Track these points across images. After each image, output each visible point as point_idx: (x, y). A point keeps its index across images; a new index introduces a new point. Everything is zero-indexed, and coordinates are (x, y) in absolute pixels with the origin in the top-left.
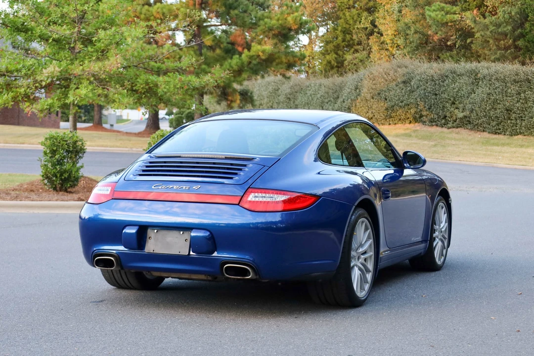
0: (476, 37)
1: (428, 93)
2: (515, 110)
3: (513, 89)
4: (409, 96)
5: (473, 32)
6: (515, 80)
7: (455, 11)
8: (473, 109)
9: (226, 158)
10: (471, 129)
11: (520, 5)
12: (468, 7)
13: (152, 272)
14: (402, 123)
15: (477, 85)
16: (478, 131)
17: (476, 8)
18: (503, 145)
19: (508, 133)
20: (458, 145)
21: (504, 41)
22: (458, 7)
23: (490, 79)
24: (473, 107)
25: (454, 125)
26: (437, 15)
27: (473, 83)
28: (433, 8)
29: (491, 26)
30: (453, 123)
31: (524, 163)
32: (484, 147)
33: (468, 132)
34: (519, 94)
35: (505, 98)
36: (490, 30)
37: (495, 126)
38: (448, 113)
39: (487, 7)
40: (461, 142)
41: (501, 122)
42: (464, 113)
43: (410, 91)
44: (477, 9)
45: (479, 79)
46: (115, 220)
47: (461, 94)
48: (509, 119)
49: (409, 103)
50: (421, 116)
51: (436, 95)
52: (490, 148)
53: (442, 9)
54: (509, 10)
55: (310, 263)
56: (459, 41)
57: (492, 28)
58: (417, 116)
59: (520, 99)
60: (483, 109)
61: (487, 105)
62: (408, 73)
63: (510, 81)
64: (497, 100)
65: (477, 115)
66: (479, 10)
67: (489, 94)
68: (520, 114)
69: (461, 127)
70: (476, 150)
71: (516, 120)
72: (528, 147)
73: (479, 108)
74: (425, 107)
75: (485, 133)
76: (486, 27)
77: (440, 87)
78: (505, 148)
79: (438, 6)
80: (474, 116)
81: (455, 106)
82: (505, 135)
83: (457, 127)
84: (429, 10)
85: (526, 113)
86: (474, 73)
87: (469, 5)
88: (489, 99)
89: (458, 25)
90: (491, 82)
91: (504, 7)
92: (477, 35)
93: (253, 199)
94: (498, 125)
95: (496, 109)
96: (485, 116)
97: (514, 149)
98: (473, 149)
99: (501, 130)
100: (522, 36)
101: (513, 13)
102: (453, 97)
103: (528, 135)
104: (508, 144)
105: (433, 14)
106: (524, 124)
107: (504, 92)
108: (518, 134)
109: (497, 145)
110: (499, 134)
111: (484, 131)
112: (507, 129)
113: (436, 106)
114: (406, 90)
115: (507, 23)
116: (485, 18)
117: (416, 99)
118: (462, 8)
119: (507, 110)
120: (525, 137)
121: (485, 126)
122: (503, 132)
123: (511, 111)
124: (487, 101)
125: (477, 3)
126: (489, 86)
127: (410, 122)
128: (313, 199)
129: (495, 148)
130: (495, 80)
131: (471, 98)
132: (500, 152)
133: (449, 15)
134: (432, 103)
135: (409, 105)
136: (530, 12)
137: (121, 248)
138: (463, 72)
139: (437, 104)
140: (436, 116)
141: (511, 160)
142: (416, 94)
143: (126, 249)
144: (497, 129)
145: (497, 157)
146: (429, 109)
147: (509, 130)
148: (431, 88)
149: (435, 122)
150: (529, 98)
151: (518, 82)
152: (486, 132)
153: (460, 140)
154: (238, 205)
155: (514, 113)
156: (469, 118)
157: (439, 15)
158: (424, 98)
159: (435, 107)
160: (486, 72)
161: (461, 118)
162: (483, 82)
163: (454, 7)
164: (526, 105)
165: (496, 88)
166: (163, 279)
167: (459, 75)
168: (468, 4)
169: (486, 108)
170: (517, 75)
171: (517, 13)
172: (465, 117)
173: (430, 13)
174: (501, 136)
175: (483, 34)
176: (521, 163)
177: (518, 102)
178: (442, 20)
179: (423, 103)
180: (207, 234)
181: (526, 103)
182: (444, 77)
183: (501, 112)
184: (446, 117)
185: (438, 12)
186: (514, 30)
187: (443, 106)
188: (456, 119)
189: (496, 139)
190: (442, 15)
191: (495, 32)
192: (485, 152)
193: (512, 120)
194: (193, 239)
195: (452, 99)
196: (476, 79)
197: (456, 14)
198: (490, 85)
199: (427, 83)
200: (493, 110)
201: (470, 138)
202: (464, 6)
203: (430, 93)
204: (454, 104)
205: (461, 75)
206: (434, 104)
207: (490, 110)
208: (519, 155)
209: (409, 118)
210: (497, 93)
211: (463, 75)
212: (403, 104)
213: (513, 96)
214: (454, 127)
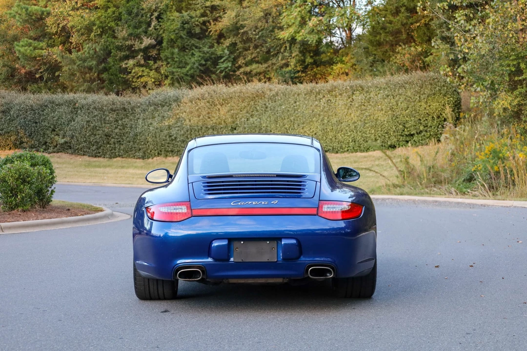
0: (63, 70)
1: (28, 121)
2: (113, 135)
3: (111, 117)
4: (8, 124)
5: (61, 67)
6: (112, 109)
7: (42, 47)
8: (73, 136)
10: (72, 154)
11: (103, 43)
12: (53, 43)
14: (2, 149)
15: (76, 114)
16: (78, 155)
17: (60, 44)
18: (105, 167)
19: (108, 156)
20: (62, 168)
21: (89, 73)
22: (44, 43)
23: (87, 108)
24: (74, 134)
25: (55, 150)
26: (26, 50)
27: (72, 112)
28: (21, 43)
29: (78, 61)
30: (54, 149)
31: (130, 182)
32: (87, 169)
33: (68, 156)
34: (117, 121)
35: (103, 125)
36: (77, 64)
37: (95, 150)
38: (48, 139)
39: (71, 43)
40: (64, 165)
41: (101, 146)
42: (65, 139)
43: (9, 119)
44: (62, 45)
45: (77, 108)
47: (61, 122)
48: (108, 143)
49: (9, 131)
50: (22, 143)
51: (36, 123)
52: (92, 169)
53: (30, 45)
54: (94, 46)
56: (46, 74)
57: (78, 63)
58: (18, 143)
59: (118, 125)
60: (83, 135)
61: (87, 132)
62: (6, 103)
63: (108, 110)
64: (96, 127)
65: (78, 140)
66: (64, 46)
67: (88, 122)
68: (118, 139)
69: (61, 152)
70: (81, 172)
71: (114, 143)
72: (128, 167)
73: (79, 134)
74: (25, 135)
75: (85, 157)
76: (73, 62)
77: (40, 115)
78: (107, 170)
79: (26, 42)
80: (74, 142)
81: (55, 133)
82: (104, 157)
83: (58, 152)
84: (18, 46)
85: (124, 138)
86: (72, 103)
87: (54, 42)
88: (89, 126)
89: (45, 59)
90: (89, 111)
91: (88, 44)
92: (65, 69)
94: (98, 149)
95: (95, 135)
96: (85, 141)
97: (115, 170)
98: (77, 172)
99: (101, 154)
100: (105, 70)
101: (98, 50)
102: (53, 124)
103: (126, 157)
104: (109, 166)
105: (22, 50)
106: (122, 147)
107: (103, 120)
108: (117, 157)
109: (99, 167)
110: (99, 157)
111: (84, 155)
112: (106, 153)
113: (37, 133)
114: (5, 119)
115: (92, 58)
116: (70, 53)
117: (16, 127)
118: (48, 44)
119: (106, 136)
120: (124, 159)
121: (85, 150)
122: (104, 155)
123: (110, 137)
124: (87, 128)
125: (61, 40)
126: (87, 114)
127: (10, 149)
129: (97, 169)
130: (93, 109)
131: (71, 126)
132: (104, 173)
133: (37, 51)
134: (33, 130)
135: (9, 133)
136: (113, 49)
138: (62, 102)
139: (37, 132)
140: (37, 143)
141: (116, 180)
142: (16, 122)
144: (97, 153)
145: (102, 178)
146: (30, 136)
147: (108, 153)
148: (31, 117)
149: (36, 147)
150: (126, 124)
151: (115, 111)
152: (86, 155)
153: (63, 163)
154: (317, 215)
155: (112, 138)
156: (70, 143)
157: (28, 50)
158: (24, 126)
159: (35, 134)
160: (84, 102)
161: (61, 144)
162: (81, 111)
163: (41, 43)
164: (124, 131)
165: (95, 116)
167: (57, 105)
168: (53, 40)
169: (86, 134)
170: (114, 104)
171: (101, 49)
172: (66, 142)
173: (20, 49)
174: (101, 159)
175: (70, 68)
176: (127, 182)
177: (116, 128)
178: (31, 54)
179: (23, 131)
181: (124, 129)
182: (43, 107)
183: (101, 137)
184: (47, 143)
185: (27, 47)
186: (98, 64)
187: (44, 134)
188: (57, 145)
189: (97, 161)
190: (31, 50)
191: (82, 67)
192: (89, 174)
193: (110, 144)
195: (52, 127)
196: (74, 108)
197: (43, 49)
198: (89, 113)
199: (26, 112)
200: (93, 136)
201: (72, 161)
202: (50, 42)
203: (30, 121)
204: (55, 130)
205: (59, 105)
206: (34, 132)
207: (90, 135)
208: (122, 175)
209: (9, 145)
210: (96, 121)
211: (62, 105)
212: (3, 131)
213: (111, 123)
214: (54, 152)
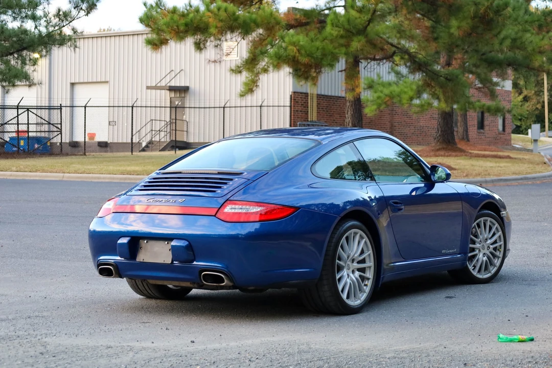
9: (219, 173)
13: (148, 280)
46: (112, 231)
55: (292, 271)
93: (230, 211)
128: (292, 210)
137: (118, 258)
143: (123, 259)
154: (215, 216)
166: (190, 289)
180: (187, 243)
194: (174, 249)
